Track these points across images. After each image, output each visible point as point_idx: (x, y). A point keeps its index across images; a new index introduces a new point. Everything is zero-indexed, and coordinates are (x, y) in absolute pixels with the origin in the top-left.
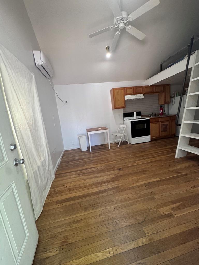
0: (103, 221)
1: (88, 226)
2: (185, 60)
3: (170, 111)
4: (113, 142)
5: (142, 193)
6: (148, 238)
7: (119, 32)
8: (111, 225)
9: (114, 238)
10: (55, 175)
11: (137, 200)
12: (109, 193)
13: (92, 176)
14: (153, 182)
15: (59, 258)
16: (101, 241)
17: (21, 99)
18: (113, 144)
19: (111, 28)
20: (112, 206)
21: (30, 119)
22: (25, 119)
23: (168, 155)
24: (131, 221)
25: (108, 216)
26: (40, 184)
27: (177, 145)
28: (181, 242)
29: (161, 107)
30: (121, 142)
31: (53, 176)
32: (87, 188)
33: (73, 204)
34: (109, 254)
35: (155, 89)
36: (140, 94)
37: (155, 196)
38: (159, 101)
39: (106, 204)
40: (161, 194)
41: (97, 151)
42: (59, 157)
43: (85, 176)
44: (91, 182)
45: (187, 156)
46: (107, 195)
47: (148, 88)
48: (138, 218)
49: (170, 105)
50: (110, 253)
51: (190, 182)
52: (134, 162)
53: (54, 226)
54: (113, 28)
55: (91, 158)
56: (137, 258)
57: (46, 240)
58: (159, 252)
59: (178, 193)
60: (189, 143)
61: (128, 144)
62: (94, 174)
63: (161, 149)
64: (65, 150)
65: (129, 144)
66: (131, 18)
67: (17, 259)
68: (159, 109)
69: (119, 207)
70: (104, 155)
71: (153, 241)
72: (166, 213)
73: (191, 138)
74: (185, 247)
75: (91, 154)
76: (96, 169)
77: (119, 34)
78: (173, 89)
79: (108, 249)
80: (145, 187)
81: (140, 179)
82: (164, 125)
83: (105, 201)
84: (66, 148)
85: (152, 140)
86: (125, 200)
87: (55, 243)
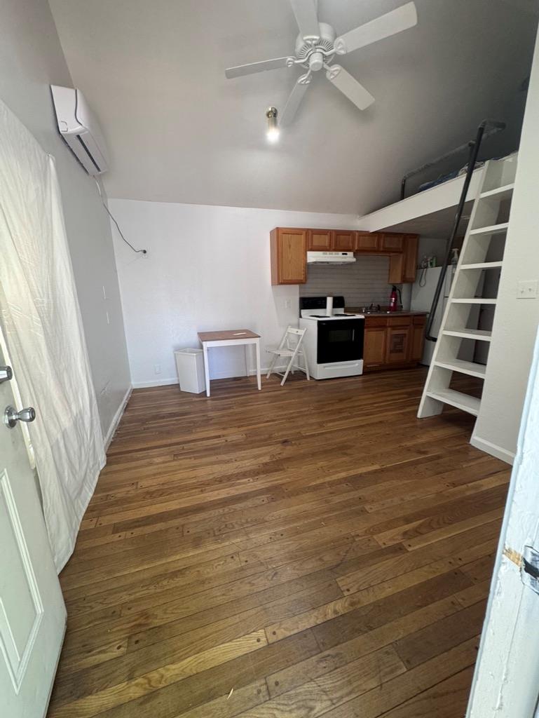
0: (242, 569)
1: (203, 582)
2: (461, 180)
3: (412, 301)
4: (268, 371)
5: (337, 499)
6: (348, 600)
7: (309, 77)
8: (261, 578)
9: (268, 606)
10: (108, 455)
11: (325, 516)
12: (258, 501)
13: (213, 459)
14: (365, 473)
15: (126, 665)
16: (238, 616)
17: (18, 234)
18: (268, 377)
19: (289, 61)
20: (265, 531)
21: (42, 295)
22: (29, 294)
23: (401, 410)
24: (310, 566)
25: (255, 556)
26: (67, 479)
27: (424, 386)
28: (419, 604)
29: (394, 289)
30: (290, 372)
31: (102, 459)
32: (200, 490)
33: (161, 531)
34: (258, 643)
35: (384, 242)
36: (345, 250)
37: (367, 507)
38: (389, 274)
39: (251, 528)
40: (381, 502)
41: (225, 393)
42: (118, 407)
43: (193, 459)
44: (210, 474)
45: (442, 414)
46: (250, 506)
47: (367, 237)
48: (327, 558)
49: (416, 286)
50: (258, 640)
51: (447, 474)
52: (321, 425)
53: (109, 588)
54: (294, 64)
55: (208, 411)
56: (321, 645)
57: (89, 623)
58: (371, 629)
59: (418, 499)
60: (451, 384)
61: (306, 379)
62: (217, 454)
63: (388, 396)
64: (135, 387)
65: (308, 379)
66: (343, 45)
67: (15, 672)
68: (389, 295)
69: (282, 535)
70: (243, 404)
71: (359, 606)
72: (390, 544)
73: (455, 373)
74: (427, 614)
75: (209, 402)
76: (222, 440)
77: (308, 82)
78: (426, 246)
79: (254, 631)
80: (344, 485)
81: (333, 467)
82: (396, 336)
83: (247, 522)
84: (136, 383)
85: (367, 371)
86: (297, 518)
87: (115, 630)
